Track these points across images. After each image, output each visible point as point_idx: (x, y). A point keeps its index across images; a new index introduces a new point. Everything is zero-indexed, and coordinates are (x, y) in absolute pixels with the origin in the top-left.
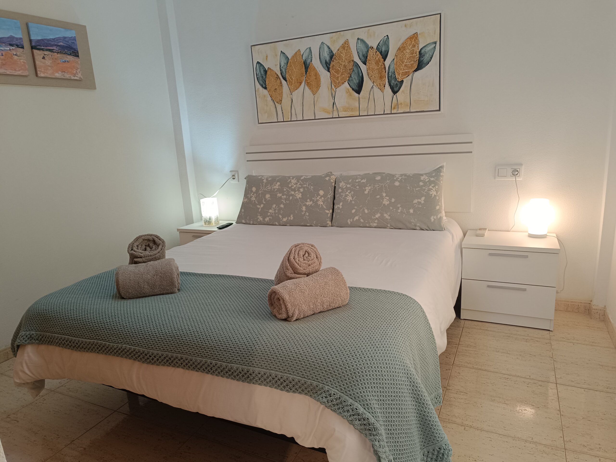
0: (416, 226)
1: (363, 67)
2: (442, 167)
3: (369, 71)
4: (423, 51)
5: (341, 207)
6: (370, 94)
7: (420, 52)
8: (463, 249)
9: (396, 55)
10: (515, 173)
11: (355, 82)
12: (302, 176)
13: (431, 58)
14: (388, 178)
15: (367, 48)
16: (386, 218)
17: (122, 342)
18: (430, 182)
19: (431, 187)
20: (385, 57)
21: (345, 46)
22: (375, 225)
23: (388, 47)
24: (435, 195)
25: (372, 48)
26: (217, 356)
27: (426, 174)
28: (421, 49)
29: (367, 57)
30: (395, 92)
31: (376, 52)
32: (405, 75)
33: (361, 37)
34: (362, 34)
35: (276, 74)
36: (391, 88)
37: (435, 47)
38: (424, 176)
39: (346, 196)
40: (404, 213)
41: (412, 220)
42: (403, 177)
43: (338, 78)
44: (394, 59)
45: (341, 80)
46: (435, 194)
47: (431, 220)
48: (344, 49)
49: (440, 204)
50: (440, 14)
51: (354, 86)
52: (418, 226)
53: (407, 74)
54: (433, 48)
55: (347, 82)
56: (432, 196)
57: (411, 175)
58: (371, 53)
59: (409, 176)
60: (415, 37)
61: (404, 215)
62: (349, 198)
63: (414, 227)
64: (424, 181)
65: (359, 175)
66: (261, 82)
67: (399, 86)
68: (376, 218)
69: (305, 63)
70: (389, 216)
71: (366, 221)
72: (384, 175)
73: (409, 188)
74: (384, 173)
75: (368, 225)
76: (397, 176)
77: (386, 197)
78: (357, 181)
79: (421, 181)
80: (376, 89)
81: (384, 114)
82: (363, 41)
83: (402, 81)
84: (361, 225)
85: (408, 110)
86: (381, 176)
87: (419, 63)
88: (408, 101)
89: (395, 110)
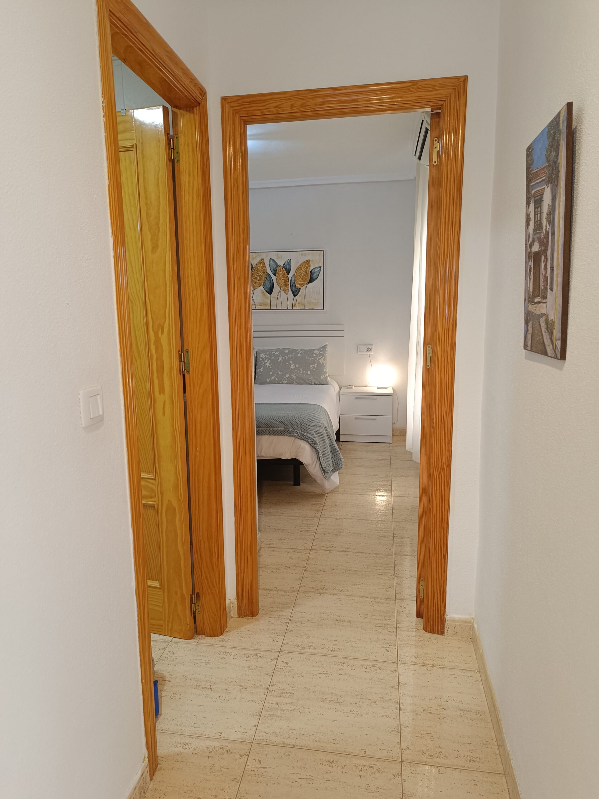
0: (312, 382)
1: (274, 277)
2: (326, 345)
3: (278, 280)
4: (313, 271)
5: (262, 371)
6: (278, 295)
7: (311, 272)
8: (341, 396)
9: (295, 272)
10: (369, 350)
11: (268, 286)
13: (318, 276)
14: (293, 351)
15: (276, 265)
16: (293, 378)
18: (320, 354)
19: (320, 357)
20: (288, 272)
21: (262, 262)
22: (286, 382)
23: (291, 266)
24: (323, 363)
25: (280, 265)
27: (317, 349)
28: (312, 270)
29: (276, 271)
30: (295, 296)
31: (283, 268)
32: (302, 285)
33: (272, 258)
34: (273, 256)
36: (292, 292)
37: (320, 270)
38: (316, 350)
39: (266, 363)
40: (305, 374)
41: (310, 378)
42: (303, 351)
43: (256, 283)
44: (294, 274)
45: (258, 284)
46: (323, 362)
47: (321, 378)
48: (261, 264)
49: (326, 368)
50: (323, 250)
51: (267, 289)
52: (313, 382)
53: (303, 285)
54: (319, 270)
55: (262, 286)
56: (321, 363)
57: (308, 350)
58: (279, 269)
59: (306, 350)
60: (308, 262)
61: (305, 375)
62: (268, 364)
63: (311, 383)
64: (316, 354)
65: (273, 349)
67: (297, 292)
68: (287, 378)
70: (295, 376)
71: (280, 380)
72: (290, 349)
73: (307, 358)
74: (290, 348)
75: (280, 382)
76: (299, 350)
77: (292, 364)
78: (272, 353)
79: (314, 353)
80: (282, 293)
81: (288, 309)
82: (273, 260)
83: (300, 289)
84: (276, 382)
85: (304, 308)
86: (288, 350)
87: (310, 279)
88: (304, 302)
89: (295, 307)
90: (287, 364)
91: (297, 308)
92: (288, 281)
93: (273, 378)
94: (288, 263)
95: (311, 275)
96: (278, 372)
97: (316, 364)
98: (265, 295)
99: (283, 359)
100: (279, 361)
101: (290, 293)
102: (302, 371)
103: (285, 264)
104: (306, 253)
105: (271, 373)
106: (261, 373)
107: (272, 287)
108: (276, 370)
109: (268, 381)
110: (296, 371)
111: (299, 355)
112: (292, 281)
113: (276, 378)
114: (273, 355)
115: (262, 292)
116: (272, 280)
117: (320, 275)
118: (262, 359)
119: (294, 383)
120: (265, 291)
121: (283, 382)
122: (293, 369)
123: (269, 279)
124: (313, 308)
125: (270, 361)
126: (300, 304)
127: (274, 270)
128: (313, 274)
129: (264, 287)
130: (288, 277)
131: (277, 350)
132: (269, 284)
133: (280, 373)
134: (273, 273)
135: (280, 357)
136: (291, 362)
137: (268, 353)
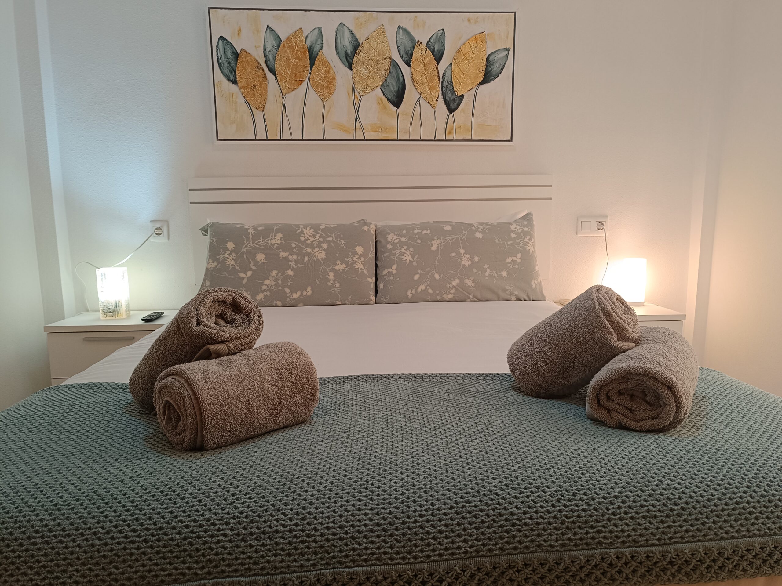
0: (511, 294)
1: (405, 69)
2: (530, 214)
3: (414, 76)
4: (491, 58)
6: (414, 111)
7: (487, 59)
9: (454, 59)
10: (601, 227)
11: (392, 89)
13: (502, 69)
14: (462, 228)
15: (412, 42)
16: (469, 286)
19: (525, 240)
20: (438, 59)
21: (379, 34)
22: (450, 296)
23: (444, 45)
24: (531, 252)
25: (421, 43)
26: (629, 536)
28: (489, 55)
29: (411, 56)
30: (451, 110)
31: (426, 50)
33: (404, 25)
34: (406, 21)
35: (256, 60)
37: (507, 55)
38: (514, 225)
40: (495, 277)
42: (485, 226)
44: (451, 64)
45: (371, 83)
46: (533, 249)
48: (377, 38)
49: (537, 263)
50: (515, 13)
51: (390, 95)
52: (516, 295)
53: (469, 88)
54: (504, 56)
55: (379, 88)
57: (494, 224)
58: (418, 51)
60: (480, 38)
63: (508, 297)
65: (416, 225)
66: (227, 72)
67: (457, 102)
68: (453, 287)
69: (310, 51)
70: (473, 282)
72: (455, 224)
74: (454, 222)
75: (439, 298)
77: (465, 255)
78: (416, 232)
79: (513, 231)
80: (423, 104)
81: (435, 140)
82: (406, 31)
83: (462, 96)
84: (429, 298)
85: (469, 138)
86: (450, 225)
87: (486, 74)
88: (470, 124)
89: (450, 135)
90: (453, 254)
91: (455, 139)
92: (436, 78)
93: (422, 287)
94: (437, 39)
95: (487, 66)
96: (433, 275)
97: (519, 256)
98: (384, 108)
99: (442, 244)
100: (434, 248)
101: (441, 104)
102: (488, 270)
103: (432, 41)
104: (477, 18)
105: (416, 277)
106: (392, 278)
107: (400, 91)
108: (427, 270)
109: (410, 295)
110: (475, 270)
111: (479, 235)
112: (446, 78)
113: (428, 287)
114: (417, 236)
115: (380, 102)
116: (401, 75)
117: (506, 66)
118: (393, 244)
119: (469, 298)
120: (385, 100)
121: (445, 296)
122: (467, 265)
123: (394, 74)
124: (489, 138)
125: (411, 249)
126: (462, 130)
127: (406, 53)
128: (493, 65)
129: (382, 91)
130: (437, 69)
131: (424, 226)
132: (394, 84)
133: (437, 276)
134: (403, 61)
135: (434, 240)
136: (462, 251)
137: (404, 232)
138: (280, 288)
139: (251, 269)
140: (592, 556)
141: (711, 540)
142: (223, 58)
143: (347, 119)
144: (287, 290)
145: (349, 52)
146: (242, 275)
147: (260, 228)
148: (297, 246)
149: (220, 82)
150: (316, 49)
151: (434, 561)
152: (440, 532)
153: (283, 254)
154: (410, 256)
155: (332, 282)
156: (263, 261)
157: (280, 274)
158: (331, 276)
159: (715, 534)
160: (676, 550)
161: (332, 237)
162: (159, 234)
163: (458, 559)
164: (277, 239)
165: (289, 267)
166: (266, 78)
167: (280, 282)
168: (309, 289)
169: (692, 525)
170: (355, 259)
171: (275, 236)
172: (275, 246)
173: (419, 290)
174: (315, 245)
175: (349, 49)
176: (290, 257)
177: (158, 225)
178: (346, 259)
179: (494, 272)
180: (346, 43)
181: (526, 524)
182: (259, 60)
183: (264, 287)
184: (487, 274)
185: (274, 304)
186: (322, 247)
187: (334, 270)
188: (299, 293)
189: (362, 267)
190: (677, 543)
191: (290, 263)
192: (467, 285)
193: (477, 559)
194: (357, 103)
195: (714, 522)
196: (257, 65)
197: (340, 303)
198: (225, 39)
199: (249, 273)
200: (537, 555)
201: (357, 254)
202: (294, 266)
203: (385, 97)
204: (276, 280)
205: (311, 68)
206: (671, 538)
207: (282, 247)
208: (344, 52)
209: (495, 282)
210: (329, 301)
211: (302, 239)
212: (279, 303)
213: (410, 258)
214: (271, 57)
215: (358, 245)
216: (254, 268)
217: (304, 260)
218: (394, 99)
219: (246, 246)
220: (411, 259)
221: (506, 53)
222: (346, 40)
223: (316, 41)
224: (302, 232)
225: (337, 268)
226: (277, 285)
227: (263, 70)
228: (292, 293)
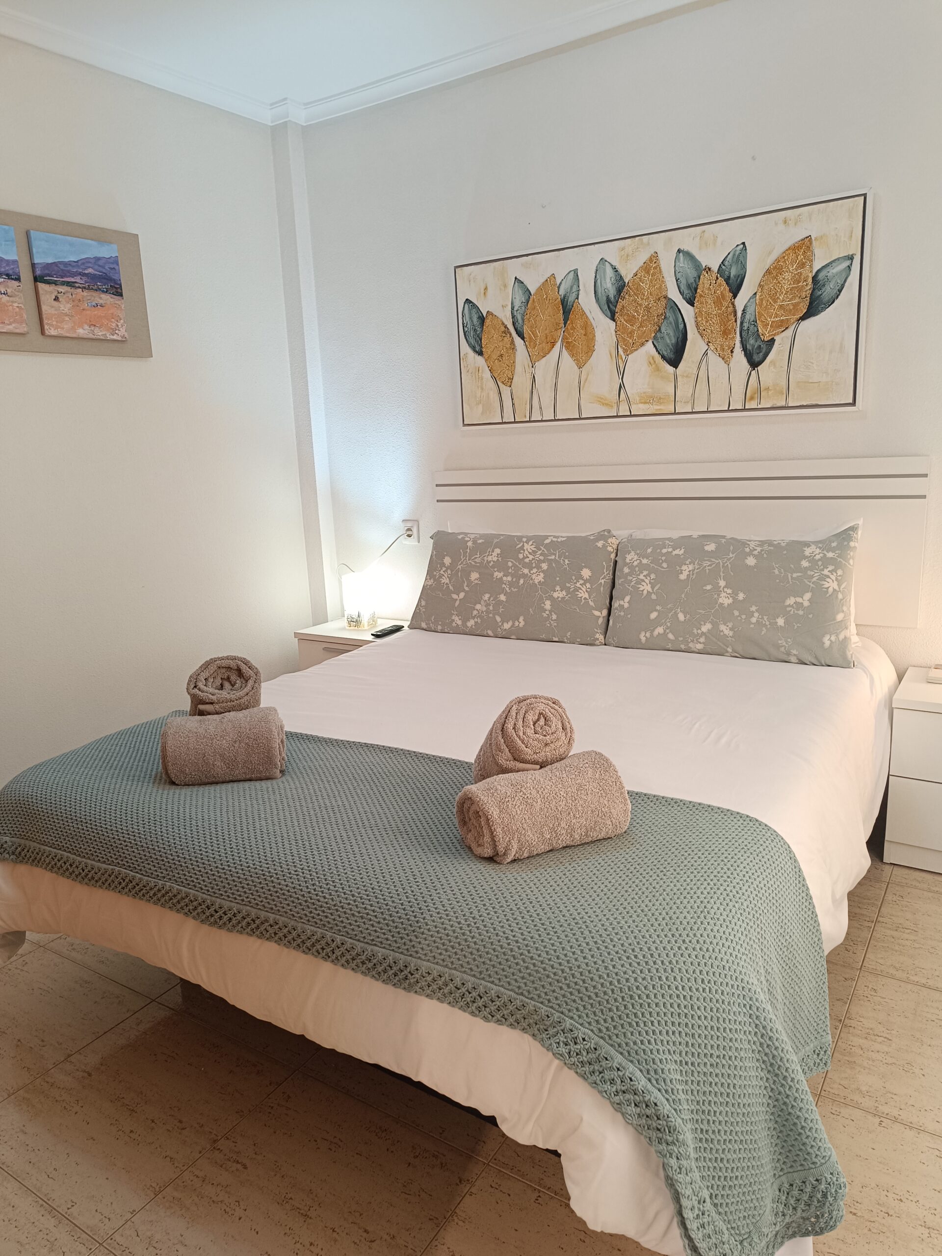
0: (788, 654)
1: (688, 311)
2: (853, 529)
3: (699, 319)
4: (821, 276)
5: (626, 605)
6: (699, 368)
7: (814, 278)
8: (895, 711)
9: (760, 285)
11: (669, 341)
12: (547, 537)
13: (840, 291)
14: (732, 548)
15: (696, 270)
16: (725, 635)
17: (164, 877)
18: (826, 562)
19: (826, 572)
20: (735, 290)
21: (652, 266)
22: (700, 647)
23: (744, 267)
24: (834, 590)
25: (710, 269)
26: (345, 927)
27: (816, 543)
28: (818, 272)
29: (696, 289)
30: (754, 365)
31: (717, 278)
32: (781, 326)
33: (685, 247)
34: (688, 241)
35: (503, 324)
36: (746, 355)
37: (849, 267)
38: (813, 547)
39: (640, 582)
40: (765, 625)
41: (783, 642)
42: (766, 547)
43: (632, 332)
44: (756, 294)
45: (639, 337)
46: (836, 587)
47: (824, 643)
48: (648, 273)
49: (845, 609)
50: (865, 195)
51: (666, 351)
52: (795, 655)
53: (783, 326)
54: (844, 270)
55: (650, 342)
56: (827, 592)
57: (783, 545)
58: (705, 281)
59: (778, 546)
60: (805, 246)
61: (764, 630)
62: (646, 588)
63: (785, 657)
64: (811, 559)
65: (669, 539)
66: (472, 341)
67: (764, 351)
68: (704, 634)
69: (564, 302)
70: (731, 629)
71: (681, 639)
72: (723, 540)
73: (776, 572)
74: (724, 537)
75: (683, 647)
76: (752, 545)
77: (726, 590)
78: (664, 551)
79: (805, 557)
80: (713, 357)
81: (728, 411)
82: (689, 255)
83: (772, 341)
84: (670, 646)
85: (783, 404)
86: (716, 543)
87: (811, 303)
88: (784, 383)
89: (752, 402)
90: (709, 587)
91: (760, 406)
92: (732, 317)
93: (660, 630)
94: (735, 259)
95: (814, 289)
96: (676, 614)
97: (808, 596)
98: (658, 369)
99: (696, 571)
100: (683, 577)
101: (739, 356)
102: (756, 615)
103: (726, 263)
104: (800, 215)
105: (654, 615)
106: (622, 614)
107: (680, 344)
108: (669, 607)
109: (643, 639)
110: (736, 613)
111: (751, 561)
112: (747, 317)
113: (668, 631)
114: (663, 558)
115: (651, 362)
116: (681, 320)
117: (846, 284)
118: (632, 567)
119: (727, 652)
120: (658, 357)
121: (691, 645)
122: (726, 605)
123: (671, 319)
124: (814, 403)
125: (653, 576)
126: (770, 393)
127: (689, 286)
128: (824, 285)
129: (655, 346)
130: (733, 304)
131: (678, 542)
132: (672, 334)
133: (681, 617)
134: (684, 298)
135: (685, 564)
136: (722, 583)
137: (649, 550)
138: (491, 615)
139: (464, 590)
140: (316, 932)
141: (402, 953)
142: (469, 326)
143: (609, 390)
144: (498, 619)
145: (612, 296)
146: (455, 596)
147: (480, 541)
148: (514, 565)
149: (466, 355)
150: (571, 298)
151: (224, 899)
152: (234, 881)
153: (498, 575)
154: (649, 586)
155: (547, 612)
156: (476, 582)
157: (492, 599)
158: (548, 605)
159: (407, 949)
160: (372, 951)
161: (555, 555)
162: (409, 536)
163: (237, 903)
164: (494, 556)
165: (503, 591)
166: (514, 345)
167: (491, 608)
168: (521, 619)
169: (393, 936)
170: (578, 585)
171: (493, 551)
172: (491, 565)
173: (656, 633)
174: (534, 565)
175: (612, 293)
176: (505, 578)
177: (409, 525)
178: (568, 585)
179: (766, 618)
180: (609, 286)
181: (284, 894)
182: (506, 323)
183: (475, 612)
184: (754, 620)
185: (485, 633)
186: (541, 567)
187: (551, 598)
188: (510, 623)
189: (586, 596)
190: (375, 945)
191: (504, 586)
192: (722, 634)
193: (248, 907)
194: (621, 365)
195: (411, 941)
196: (503, 329)
197: (557, 639)
198: (471, 302)
199: (462, 595)
200: (283, 918)
201: (582, 579)
202: (507, 589)
203: (659, 353)
204: (487, 605)
205: (565, 324)
206: (373, 940)
207: (500, 566)
208: (605, 298)
209: (763, 633)
210: (543, 636)
211: (521, 556)
212: (490, 633)
213: (649, 588)
214: (519, 317)
215: (585, 567)
216: (467, 589)
217: (518, 583)
218: (672, 356)
219: (462, 563)
220: (650, 590)
221: (848, 263)
222: (608, 280)
223: (572, 287)
224: (522, 548)
225: (556, 595)
226: (488, 612)
227: (511, 335)
228: (503, 622)
